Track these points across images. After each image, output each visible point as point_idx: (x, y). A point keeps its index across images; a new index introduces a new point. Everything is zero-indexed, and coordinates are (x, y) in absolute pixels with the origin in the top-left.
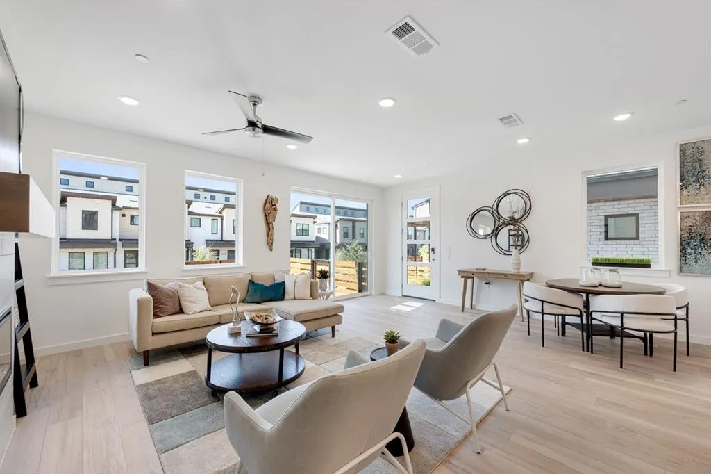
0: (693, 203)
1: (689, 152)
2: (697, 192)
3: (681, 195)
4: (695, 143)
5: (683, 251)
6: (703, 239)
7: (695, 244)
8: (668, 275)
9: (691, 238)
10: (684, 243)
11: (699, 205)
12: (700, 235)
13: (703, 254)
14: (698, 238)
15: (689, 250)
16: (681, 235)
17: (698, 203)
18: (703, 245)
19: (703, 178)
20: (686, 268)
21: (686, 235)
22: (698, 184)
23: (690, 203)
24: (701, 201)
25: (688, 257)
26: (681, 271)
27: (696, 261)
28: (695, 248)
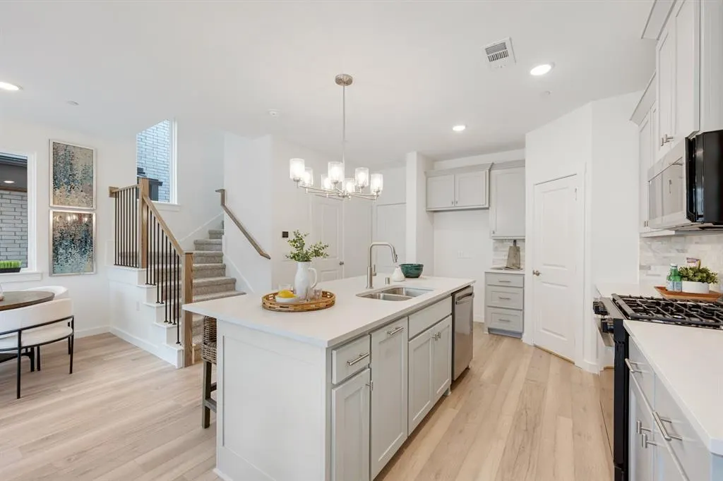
0: (65, 204)
1: (61, 153)
2: (68, 194)
3: (54, 194)
4: (67, 146)
5: (55, 250)
6: (73, 240)
7: (66, 244)
8: (39, 278)
9: (62, 238)
10: (57, 243)
11: (71, 207)
12: (71, 236)
13: (73, 253)
14: (69, 239)
15: (61, 251)
16: (53, 235)
17: (69, 205)
18: (73, 245)
19: (73, 182)
20: (58, 268)
21: (58, 235)
22: (69, 187)
23: (62, 203)
24: (71, 203)
25: (59, 257)
26: (53, 272)
27: (67, 261)
28: (66, 248)
